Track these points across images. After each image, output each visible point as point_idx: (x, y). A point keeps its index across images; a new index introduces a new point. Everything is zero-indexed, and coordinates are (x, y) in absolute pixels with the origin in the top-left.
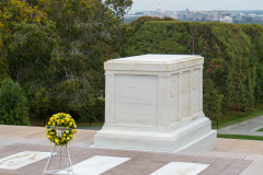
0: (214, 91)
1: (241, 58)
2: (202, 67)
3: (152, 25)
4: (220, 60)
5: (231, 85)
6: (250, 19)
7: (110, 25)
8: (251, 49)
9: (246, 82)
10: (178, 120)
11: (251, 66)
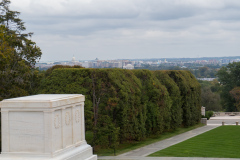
0: (112, 125)
1: (133, 97)
2: (83, 104)
3: (59, 72)
4: (116, 99)
5: (125, 120)
6: (148, 66)
7: (23, 72)
8: (142, 90)
9: (139, 117)
10: (62, 147)
11: (142, 103)
